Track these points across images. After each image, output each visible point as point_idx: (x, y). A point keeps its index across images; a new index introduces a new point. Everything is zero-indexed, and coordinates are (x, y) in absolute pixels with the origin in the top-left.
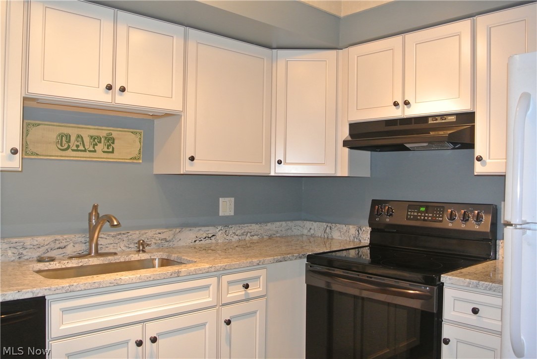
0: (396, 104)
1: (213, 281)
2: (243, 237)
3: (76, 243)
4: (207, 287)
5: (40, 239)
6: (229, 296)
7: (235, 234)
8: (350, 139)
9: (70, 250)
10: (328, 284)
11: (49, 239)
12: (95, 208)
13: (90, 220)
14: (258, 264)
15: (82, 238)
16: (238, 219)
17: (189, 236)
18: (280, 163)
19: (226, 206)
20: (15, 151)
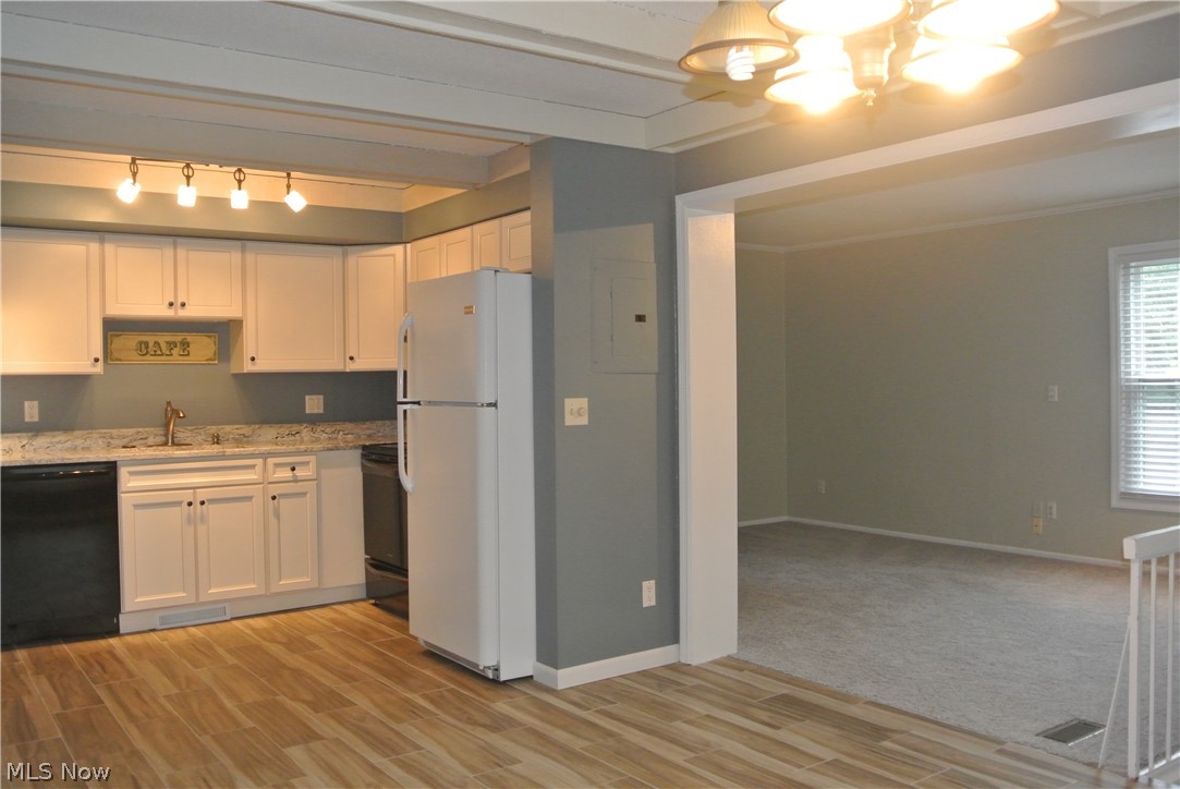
1: (259, 462)
2: (335, 436)
3: (154, 435)
4: (253, 467)
5: (125, 431)
6: (275, 476)
7: (323, 434)
9: (151, 440)
11: (131, 431)
12: (169, 403)
13: (166, 415)
14: (307, 451)
15: (161, 431)
16: (327, 418)
17: (270, 432)
18: (351, 358)
19: (314, 404)
20: (97, 360)
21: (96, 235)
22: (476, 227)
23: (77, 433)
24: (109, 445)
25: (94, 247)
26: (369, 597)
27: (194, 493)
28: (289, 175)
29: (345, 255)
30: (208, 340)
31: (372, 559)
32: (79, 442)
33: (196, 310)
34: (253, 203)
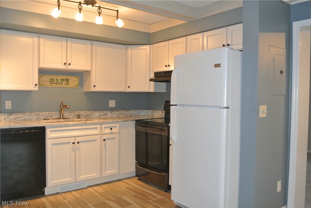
0: (166, 66)
1: (99, 126)
2: (119, 115)
3: (56, 115)
4: (97, 128)
5: (44, 113)
6: (105, 131)
7: (115, 114)
8: (154, 78)
9: (54, 117)
10: (146, 130)
11: (47, 113)
12: (62, 103)
13: (61, 107)
14: (116, 122)
15: (58, 113)
16: (117, 108)
17: (97, 114)
18: (129, 87)
19: (112, 104)
20: (36, 85)
21: (37, 35)
22: (188, 37)
24: (38, 118)
25: (36, 40)
26: (136, 176)
27: (75, 139)
29: (127, 49)
30: (75, 78)
31: (138, 162)
32: (27, 117)
33: (73, 67)
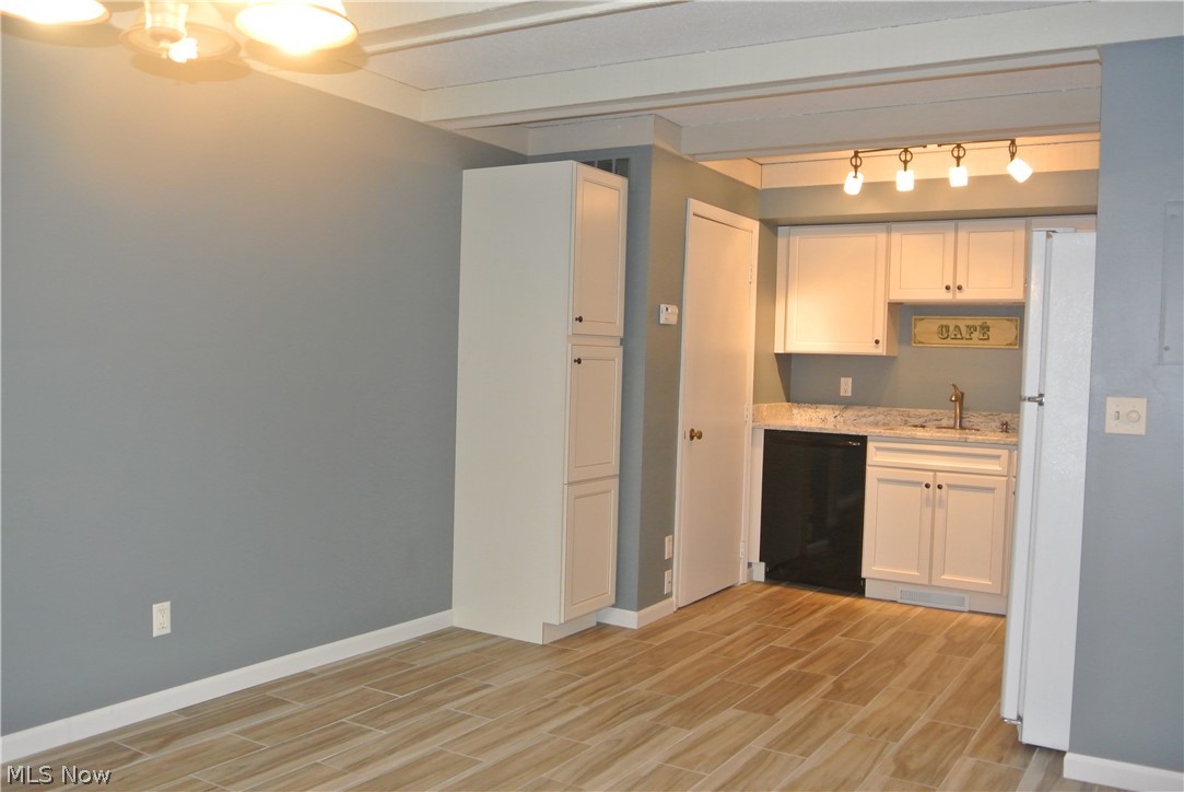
1: (1004, 453)
3: (946, 417)
4: (998, 457)
9: (945, 422)
11: (929, 412)
12: (958, 386)
20: (877, 342)
21: (884, 226)
23: (879, 409)
25: (882, 237)
27: (935, 477)
28: (1013, 142)
30: (1008, 323)
32: (880, 417)
33: (972, 294)
34: (972, 179)
